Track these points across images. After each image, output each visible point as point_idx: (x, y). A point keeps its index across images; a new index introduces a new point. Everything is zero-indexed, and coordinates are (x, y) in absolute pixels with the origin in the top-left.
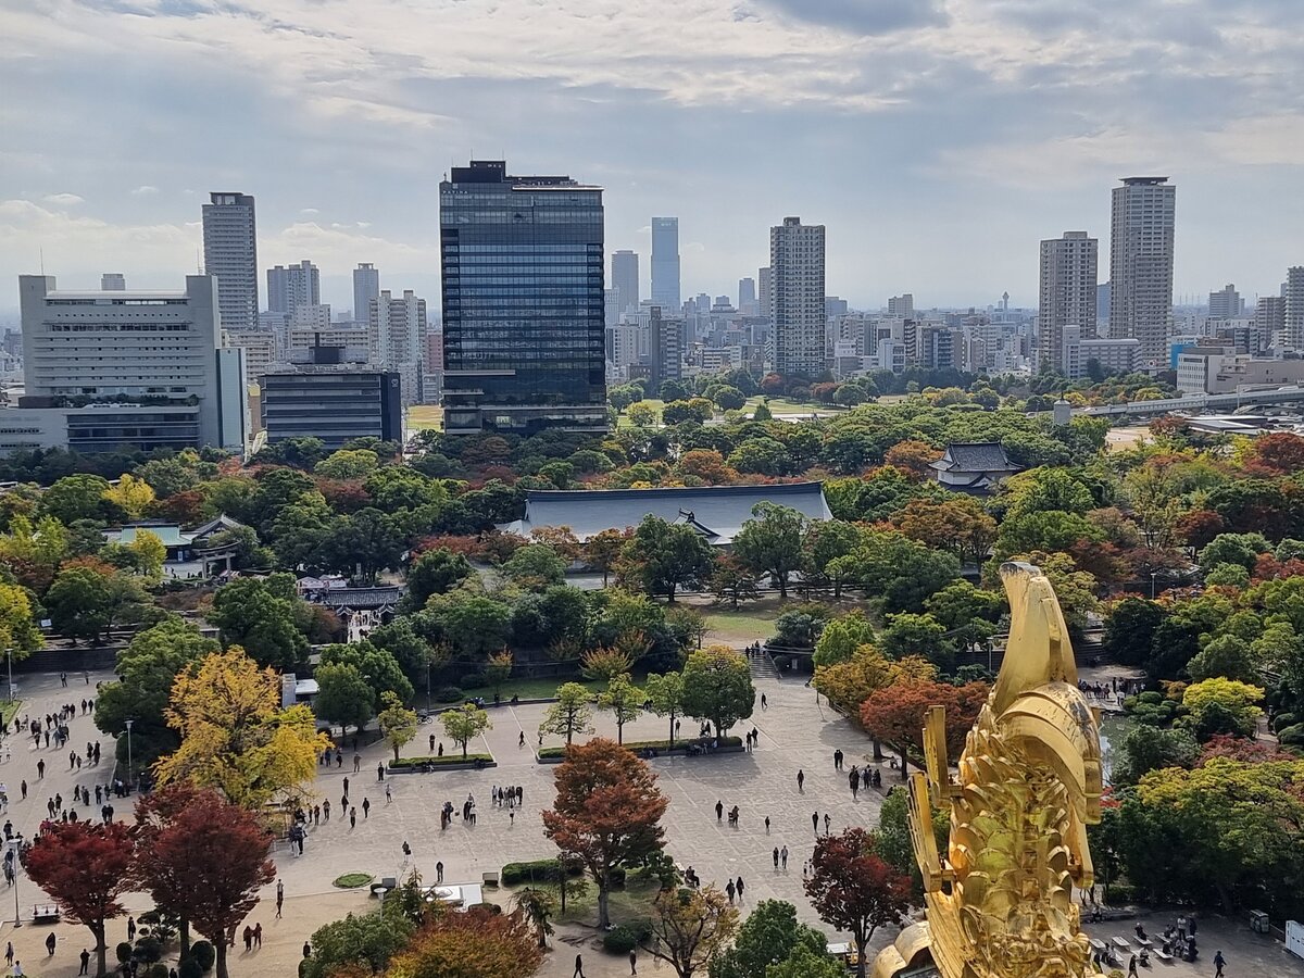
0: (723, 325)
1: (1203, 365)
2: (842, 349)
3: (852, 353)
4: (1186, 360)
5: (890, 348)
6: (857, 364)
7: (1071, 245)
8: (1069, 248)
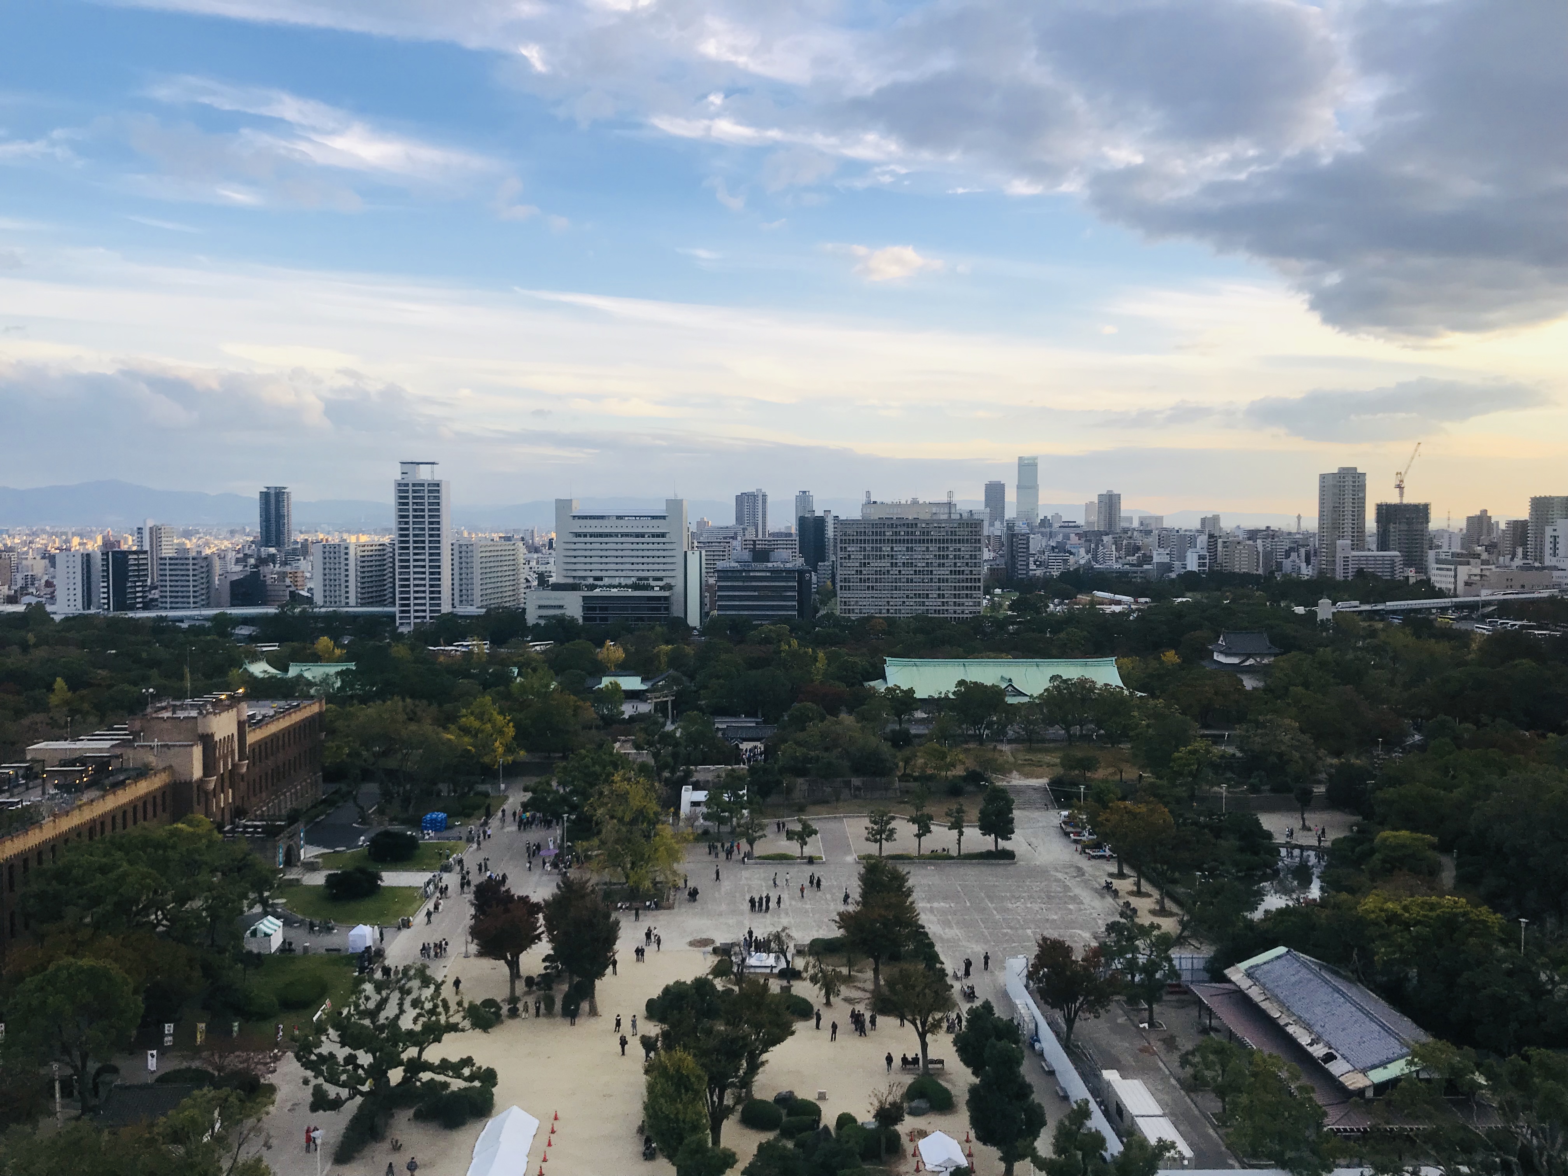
0: (1067, 537)
1: (1452, 573)
2: (1159, 556)
3: (1166, 559)
4: (1437, 569)
5: (1196, 556)
6: (1169, 567)
7: (1344, 478)
8: (1342, 480)
